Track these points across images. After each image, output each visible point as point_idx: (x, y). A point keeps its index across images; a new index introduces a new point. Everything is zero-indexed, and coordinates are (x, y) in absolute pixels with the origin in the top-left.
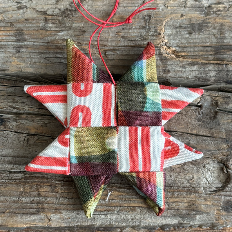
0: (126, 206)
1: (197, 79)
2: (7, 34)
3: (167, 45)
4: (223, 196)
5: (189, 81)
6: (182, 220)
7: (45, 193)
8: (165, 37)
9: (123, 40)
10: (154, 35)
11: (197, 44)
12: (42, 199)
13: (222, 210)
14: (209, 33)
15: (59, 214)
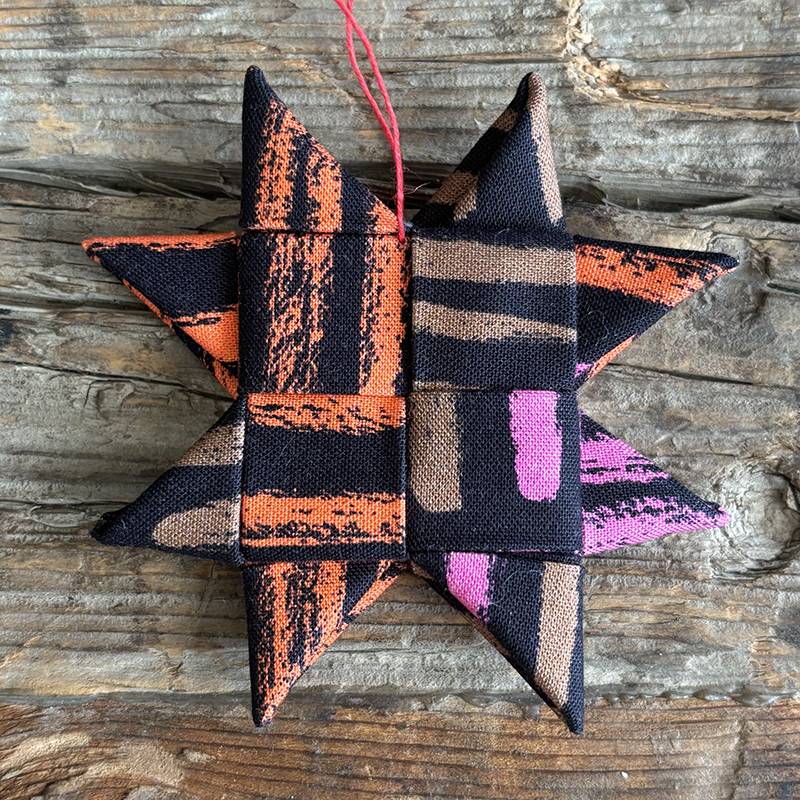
0: (440, 625)
1: (697, 176)
2: (19, 22)
3: (592, 55)
4: (782, 590)
5: (669, 182)
6: (634, 671)
7: (162, 579)
8: (583, 24)
9: (433, 35)
10: (543, 19)
11: (699, 49)
12: (151, 600)
13: (776, 638)
14: (743, 10)
15: (210, 649)
